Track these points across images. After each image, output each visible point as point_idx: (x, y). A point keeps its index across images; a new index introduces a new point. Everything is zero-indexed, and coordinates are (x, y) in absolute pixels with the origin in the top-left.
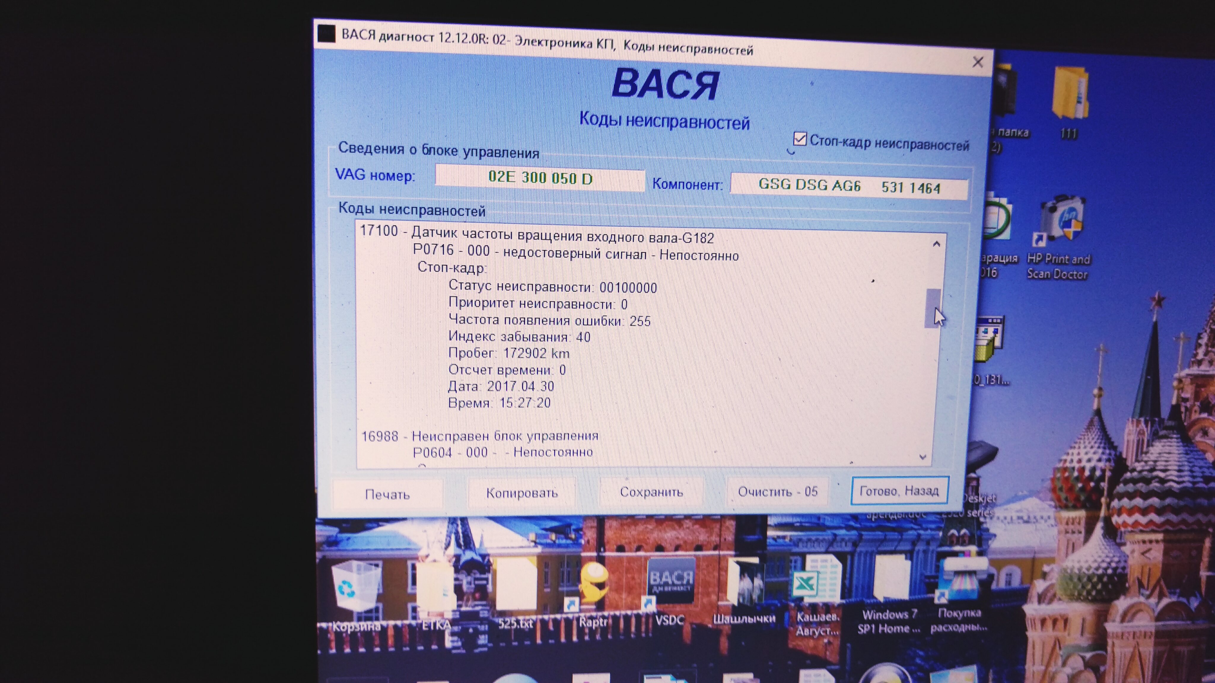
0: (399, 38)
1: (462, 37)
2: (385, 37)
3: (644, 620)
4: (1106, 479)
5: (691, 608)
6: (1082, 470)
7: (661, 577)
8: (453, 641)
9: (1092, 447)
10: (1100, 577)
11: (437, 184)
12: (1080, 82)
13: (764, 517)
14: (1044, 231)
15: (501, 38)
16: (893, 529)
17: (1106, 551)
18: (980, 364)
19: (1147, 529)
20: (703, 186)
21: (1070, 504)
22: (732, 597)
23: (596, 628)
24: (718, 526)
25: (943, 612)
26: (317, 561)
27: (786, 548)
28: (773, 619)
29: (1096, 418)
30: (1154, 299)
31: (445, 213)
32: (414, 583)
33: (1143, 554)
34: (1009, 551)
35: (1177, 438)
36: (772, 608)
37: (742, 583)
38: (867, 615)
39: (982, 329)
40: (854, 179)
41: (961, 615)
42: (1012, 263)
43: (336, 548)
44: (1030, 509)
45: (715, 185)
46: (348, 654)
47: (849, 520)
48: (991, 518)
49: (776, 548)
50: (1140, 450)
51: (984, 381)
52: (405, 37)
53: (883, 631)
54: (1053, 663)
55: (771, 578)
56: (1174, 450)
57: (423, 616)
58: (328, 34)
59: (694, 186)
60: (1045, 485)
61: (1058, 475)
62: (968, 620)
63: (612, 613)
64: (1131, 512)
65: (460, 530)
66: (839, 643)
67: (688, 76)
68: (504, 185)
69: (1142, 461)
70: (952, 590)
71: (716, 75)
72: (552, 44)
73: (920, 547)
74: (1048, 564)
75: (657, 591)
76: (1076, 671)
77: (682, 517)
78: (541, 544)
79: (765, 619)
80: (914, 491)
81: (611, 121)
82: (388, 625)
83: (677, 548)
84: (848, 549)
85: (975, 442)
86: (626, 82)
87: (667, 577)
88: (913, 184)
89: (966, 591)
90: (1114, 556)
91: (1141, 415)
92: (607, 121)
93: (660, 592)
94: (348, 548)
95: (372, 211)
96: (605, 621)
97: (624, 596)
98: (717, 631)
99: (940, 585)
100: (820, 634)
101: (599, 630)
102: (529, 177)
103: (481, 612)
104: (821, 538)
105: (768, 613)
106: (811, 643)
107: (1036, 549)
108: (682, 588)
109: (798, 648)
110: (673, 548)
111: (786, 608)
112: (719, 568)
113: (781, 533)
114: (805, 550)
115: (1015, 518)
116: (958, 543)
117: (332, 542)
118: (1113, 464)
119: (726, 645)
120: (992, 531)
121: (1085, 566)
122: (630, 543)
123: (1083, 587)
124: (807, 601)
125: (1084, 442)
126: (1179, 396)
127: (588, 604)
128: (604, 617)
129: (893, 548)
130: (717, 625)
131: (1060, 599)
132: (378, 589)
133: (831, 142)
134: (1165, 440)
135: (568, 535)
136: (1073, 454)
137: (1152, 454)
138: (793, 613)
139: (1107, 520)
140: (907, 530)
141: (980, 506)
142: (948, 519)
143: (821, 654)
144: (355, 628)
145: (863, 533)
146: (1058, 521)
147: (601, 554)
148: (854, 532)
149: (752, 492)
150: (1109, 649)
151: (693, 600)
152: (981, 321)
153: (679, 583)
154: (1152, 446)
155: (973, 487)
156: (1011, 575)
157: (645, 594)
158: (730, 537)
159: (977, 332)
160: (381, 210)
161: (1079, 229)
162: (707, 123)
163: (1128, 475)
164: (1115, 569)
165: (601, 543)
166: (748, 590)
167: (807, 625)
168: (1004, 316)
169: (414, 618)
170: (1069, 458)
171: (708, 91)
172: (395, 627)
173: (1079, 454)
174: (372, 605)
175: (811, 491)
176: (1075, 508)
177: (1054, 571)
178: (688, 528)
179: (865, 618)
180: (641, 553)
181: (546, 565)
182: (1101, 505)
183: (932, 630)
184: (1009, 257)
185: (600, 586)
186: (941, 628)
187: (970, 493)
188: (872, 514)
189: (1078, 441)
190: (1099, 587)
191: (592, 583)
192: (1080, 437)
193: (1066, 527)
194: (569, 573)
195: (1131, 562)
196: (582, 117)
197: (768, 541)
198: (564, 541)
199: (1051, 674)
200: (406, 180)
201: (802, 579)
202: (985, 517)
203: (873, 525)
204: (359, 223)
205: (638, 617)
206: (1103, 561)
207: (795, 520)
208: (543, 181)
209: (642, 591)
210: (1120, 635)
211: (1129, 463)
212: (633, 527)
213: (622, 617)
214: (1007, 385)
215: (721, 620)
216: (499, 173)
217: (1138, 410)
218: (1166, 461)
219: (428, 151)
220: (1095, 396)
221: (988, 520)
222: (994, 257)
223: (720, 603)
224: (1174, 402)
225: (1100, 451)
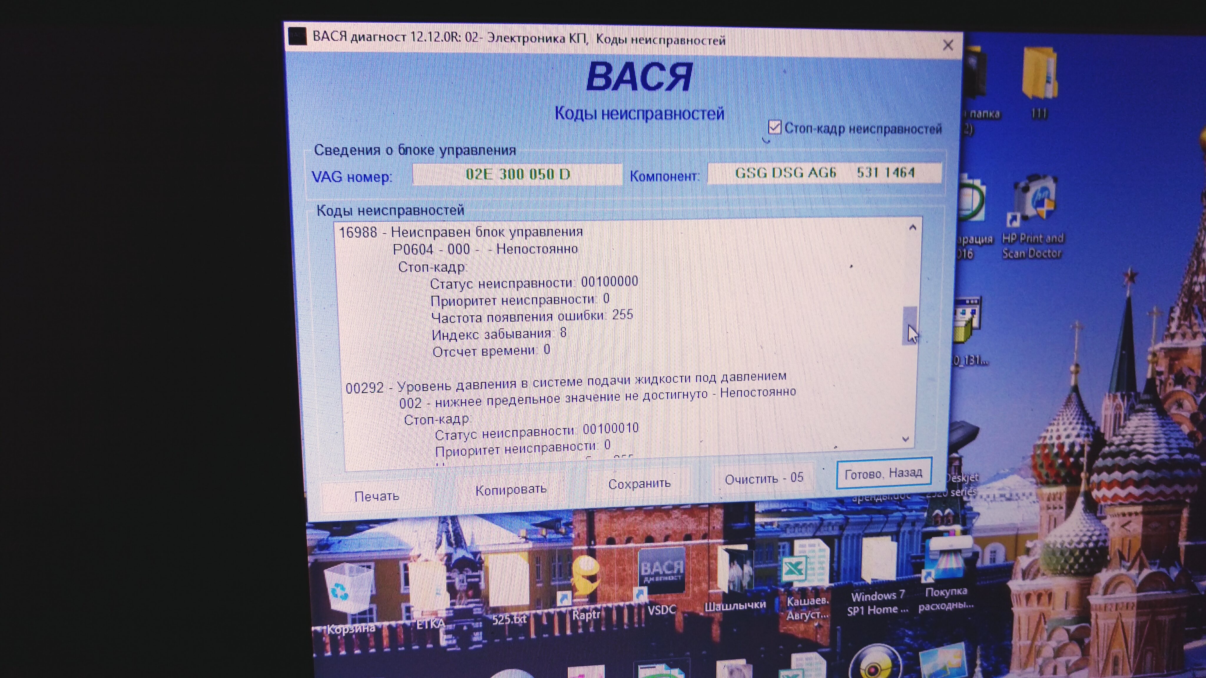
0: (370, 38)
1: (434, 36)
2: (357, 38)
3: (636, 610)
4: (1085, 455)
5: (682, 596)
6: (1062, 446)
7: (652, 568)
8: (447, 640)
9: (1070, 423)
10: (1082, 551)
11: (416, 184)
12: (1048, 62)
13: (752, 504)
14: (1019, 211)
15: (474, 35)
16: (879, 512)
17: (1088, 525)
18: (960, 345)
19: (1127, 502)
20: (680, 177)
21: (1051, 480)
22: (723, 585)
23: (589, 620)
24: (706, 515)
25: (930, 591)
26: (309, 565)
27: (774, 534)
28: (763, 605)
29: (1074, 395)
30: (1127, 274)
31: (424, 213)
32: (407, 583)
33: (1123, 526)
34: (992, 530)
35: (1153, 412)
36: (763, 594)
37: (732, 570)
38: (856, 597)
39: (960, 310)
40: (829, 166)
41: (948, 594)
42: (987, 244)
43: (328, 552)
44: (1013, 487)
45: (692, 176)
46: (343, 656)
47: (835, 504)
48: (974, 497)
49: (765, 534)
50: (1118, 424)
51: (963, 362)
52: (377, 38)
53: (872, 612)
54: (1038, 637)
55: (760, 564)
56: (1150, 423)
57: (416, 615)
58: (299, 37)
59: (671, 177)
60: (1025, 462)
61: (1038, 452)
62: (954, 599)
63: (604, 605)
64: (1110, 485)
65: (451, 529)
66: (829, 626)
67: (662, 68)
68: (481, 182)
69: (1120, 435)
70: (937, 570)
71: (689, 66)
72: (525, 40)
73: (906, 528)
74: (1032, 541)
75: (649, 582)
76: (1062, 644)
77: (671, 507)
78: (532, 540)
79: (756, 605)
80: (898, 473)
81: (586, 114)
82: (382, 626)
83: (667, 539)
84: (835, 533)
85: (956, 423)
86: (600, 76)
87: (657, 568)
88: (888, 169)
89: (951, 570)
90: (1095, 530)
91: (1117, 390)
92: (582, 115)
93: (651, 582)
94: (339, 551)
95: (350, 213)
96: (598, 613)
97: (616, 587)
98: (708, 620)
99: (926, 565)
100: (810, 618)
101: (592, 622)
102: (507, 174)
103: (474, 609)
104: (808, 523)
105: (758, 600)
106: (802, 627)
107: (1019, 526)
108: (673, 578)
109: (789, 632)
110: (663, 538)
111: (776, 593)
112: (709, 557)
113: (769, 520)
114: (792, 535)
115: (997, 496)
116: (942, 524)
117: (323, 546)
118: (1091, 439)
119: (719, 632)
120: (975, 510)
121: (1067, 540)
122: (620, 535)
123: (1066, 561)
124: (797, 585)
125: (1063, 419)
126: (1153, 369)
127: (580, 597)
128: (596, 610)
129: (879, 531)
130: (709, 613)
131: (1043, 574)
132: (371, 591)
133: (805, 129)
134: (1141, 414)
135: (558, 529)
136: (1052, 430)
137: (1129, 428)
138: (783, 598)
139: (1088, 495)
140: (893, 511)
141: (963, 485)
142: (932, 499)
143: (812, 638)
144: (350, 630)
145: (849, 516)
146: (1040, 497)
147: (591, 547)
148: (841, 516)
149: (738, 480)
150: (1093, 621)
151: (684, 590)
152: (958, 303)
153: (670, 572)
154: (1129, 420)
155: (955, 466)
156: (995, 552)
157: (637, 586)
158: (718, 525)
159: (955, 313)
160: (359, 211)
161: (1052, 208)
162: (682, 115)
163: (1106, 449)
164: (1096, 542)
165: (591, 537)
166: (738, 577)
167: (797, 609)
168: (981, 297)
169: (408, 618)
170: (1048, 435)
171: (682, 82)
172: (390, 627)
173: (1058, 430)
174: (365, 607)
175: (797, 477)
176: (1056, 484)
177: (1037, 547)
178: (677, 518)
179: (854, 600)
180: (631, 545)
181: (538, 561)
182: (1081, 480)
183: (920, 610)
184: (984, 238)
185: (592, 579)
186: (928, 608)
187: (953, 473)
188: (858, 497)
189: (1057, 418)
190: (1082, 560)
191: (583, 576)
192: (1059, 413)
193: (1048, 503)
194: (560, 566)
195: (1111, 534)
196: (558, 112)
197: (756, 527)
198: (554, 536)
199: (1037, 648)
200: (383, 181)
201: (791, 564)
202: (968, 496)
203: (859, 508)
204: (338, 226)
205: (630, 607)
206: (1085, 535)
207: (782, 506)
208: (520, 177)
209: (634, 582)
210: (1103, 607)
211: (1107, 438)
212: (623, 519)
213: (614, 608)
214: (986, 365)
215: (712, 609)
216: (476, 170)
217: (1114, 385)
218: (1143, 434)
219: (405, 151)
220: (1072, 373)
221: (971, 499)
222: (969, 238)
223: (711, 591)
224: (1149, 375)
225: (1079, 426)
